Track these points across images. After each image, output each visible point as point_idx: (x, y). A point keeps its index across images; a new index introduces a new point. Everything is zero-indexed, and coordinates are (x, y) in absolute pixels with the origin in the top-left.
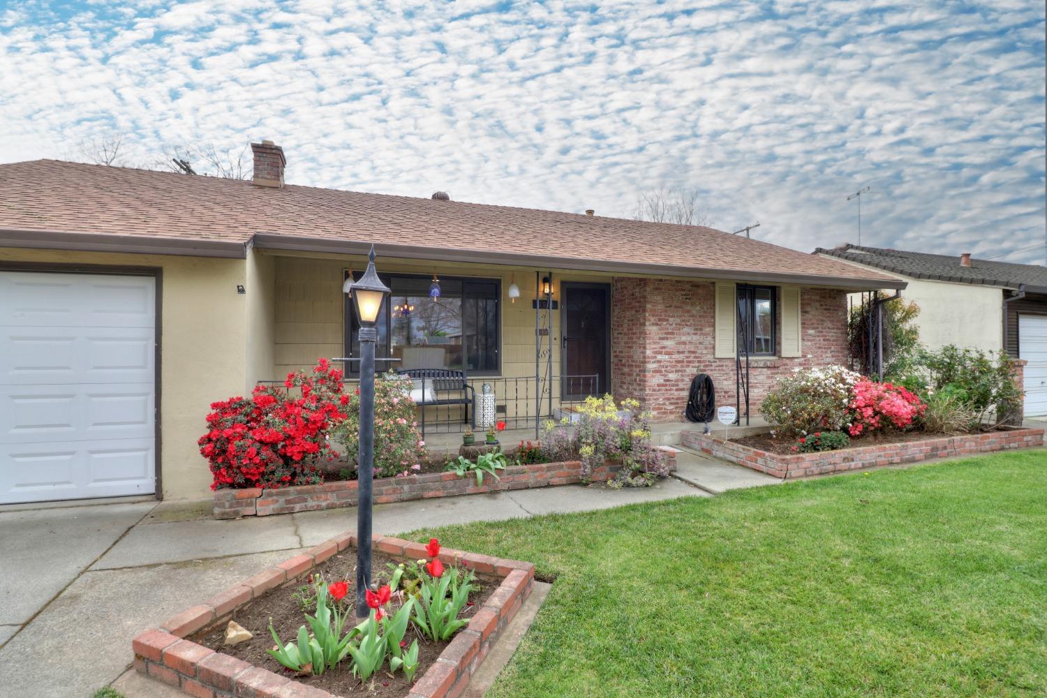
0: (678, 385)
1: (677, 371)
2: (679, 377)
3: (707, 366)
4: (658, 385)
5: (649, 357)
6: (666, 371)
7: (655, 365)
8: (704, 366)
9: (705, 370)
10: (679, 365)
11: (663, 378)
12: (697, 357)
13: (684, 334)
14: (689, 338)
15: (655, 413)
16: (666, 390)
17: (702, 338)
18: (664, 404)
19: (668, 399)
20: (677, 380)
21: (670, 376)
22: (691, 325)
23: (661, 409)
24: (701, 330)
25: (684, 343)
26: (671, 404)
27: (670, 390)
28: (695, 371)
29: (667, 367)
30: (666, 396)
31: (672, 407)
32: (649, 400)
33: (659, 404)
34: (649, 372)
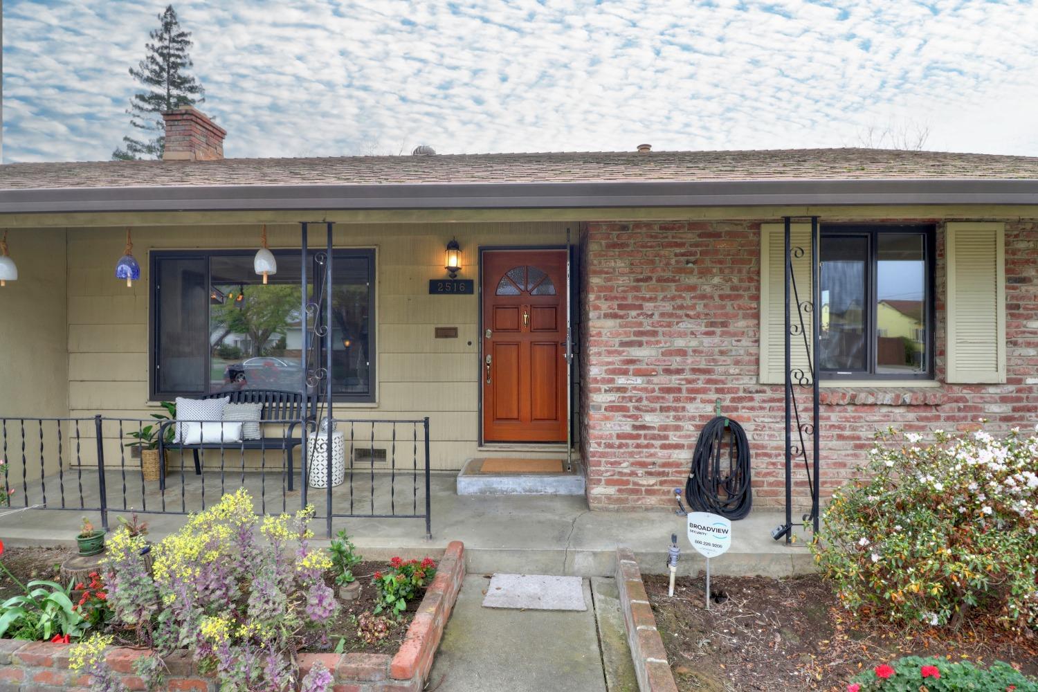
0: (666, 437)
1: (662, 409)
2: (671, 422)
3: (740, 399)
4: (619, 436)
5: (596, 381)
6: (637, 408)
7: (612, 397)
8: (733, 400)
9: (736, 409)
10: (670, 397)
11: (630, 422)
12: (715, 382)
13: (682, 335)
14: (694, 343)
15: (612, 490)
16: (638, 446)
17: (728, 343)
18: (633, 474)
19: (643, 465)
20: (664, 428)
21: (649, 419)
22: (698, 316)
23: (627, 482)
24: (724, 324)
25: (682, 353)
26: (650, 474)
27: (647, 446)
28: (709, 410)
29: (640, 400)
30: (637, 458)
31: (652, 481)
32: (599, 463)
33: (620, 473)
34: (597, 408)
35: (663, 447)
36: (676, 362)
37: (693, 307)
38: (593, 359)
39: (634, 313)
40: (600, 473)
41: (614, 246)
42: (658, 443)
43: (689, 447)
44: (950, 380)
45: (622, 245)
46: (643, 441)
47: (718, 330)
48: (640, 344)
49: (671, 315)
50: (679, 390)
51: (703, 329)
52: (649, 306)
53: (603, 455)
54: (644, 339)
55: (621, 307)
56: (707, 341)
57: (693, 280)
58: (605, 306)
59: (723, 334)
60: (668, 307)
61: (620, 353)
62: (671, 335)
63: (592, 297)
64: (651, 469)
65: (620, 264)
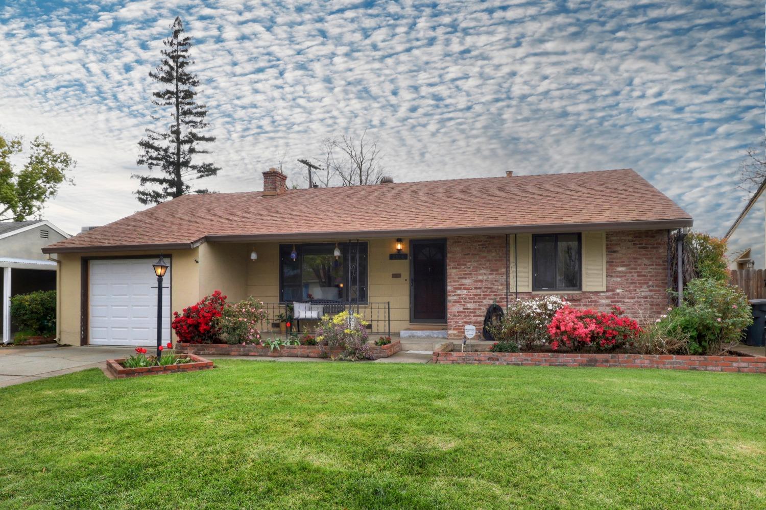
0: (475, 313)
1: (474, 302)
2: (477, 307)
3: (503, 298)
4: (458, 312)
5: (449, 292)
6: (465, 302)
7: (455, 298)
9: (501, 302)
10: (477, 297)
11: (462, 307)
13: (481, 274)
14: (485, 277)
15: (455, 332)
16: (465, 316)
17: (498, 277)
18: (463, 326)
19: (467, 322)
20: (475, 309)
21: (469, 306)
22: (487, 268)
23: (461, 329)
24: (497, 270)
25: (481, 281)
27: (469, 316)
28: (491, 302)
29: (465, 299)
30: (465, 320)
32: (451, 322)
33: (458, 326)
34: (450, 302)
35: (474, 316)
36: (479, 284)
37: (485, 264)
38: (448, 284)
39: (463, 267)
40: (451, 326)
41: (456, 242)
42: (472, 315)
43: (483, 316)
44: (584, 290)
45: (459, 242)
46: (467, 314)
47: (494, 273)
48: (466, 278)
49: (477, 268)
50: (480, 295)
51: (489, 272)
52: (469, 264)
53: (452, 319)
54: (467, 276)
55: (458, 265)
56: (491, 277)
57: (485, 254)
58: (452, 264)
59: (496, 274)
60: (476, 264)
61: (458, 282)
62: (477, 275)
63: (448, 261)
65: (458, 249)
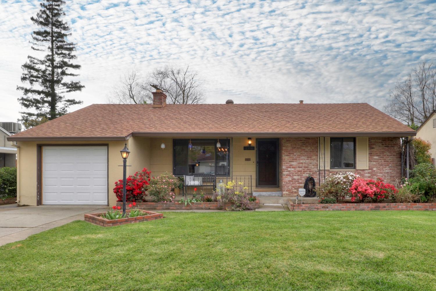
0: (299, 181)
1: (298, 175)
2: (300, 178)
3: (314, 173)
4: (289, 181)
5: (284, 169)
6: (293, 175)
7: (287, 173)
8: (313, 173)
9: (313, 175)
10: (300, 173)
11: (291, 178)
12: (309, 169)
13: (302, 159)
14: (304, 161)
15: (287, 192)
16: (293, 183)
17: (311, 161)
18: (292, 189)
19: (294, 187)
20: (298, 179)
21: (295, 177)
22: (305, 156)
23: (290, 191)
24: (311, 157)
25: (302, 163)
26: (295, 189)
27: (295, 183)
28: (308, 175)
29: (293, 173)
30: (293, 186)
31: (296, 190)
32: (285, 187)
33: (289, 189)
34: (284, 175)
35: (298, 183)
36: (301, 165)
37: (304, 154)
38: (283, 165)
39: (292, 155)
40: (285, 189)
42: (297, 182)
43: (303, 183)
44: (357, 169)
45: (289, 141)
46: (294, 182)
47: (309, 159)
48: (293, 161)
49: (300, 155)
50: (301, 171)
51: (307, 158)
52: (295, 153)
53: (285, 185)
54: (294, 160)
55: (289, 154)
56: (307, 161)
57: (304, 148)
58: (286, 153)
59: (311, 159)
61: (289, 163)
62: (299, 160)
63: (283, 152)
64: (295, 188)
65: (289, 145)
